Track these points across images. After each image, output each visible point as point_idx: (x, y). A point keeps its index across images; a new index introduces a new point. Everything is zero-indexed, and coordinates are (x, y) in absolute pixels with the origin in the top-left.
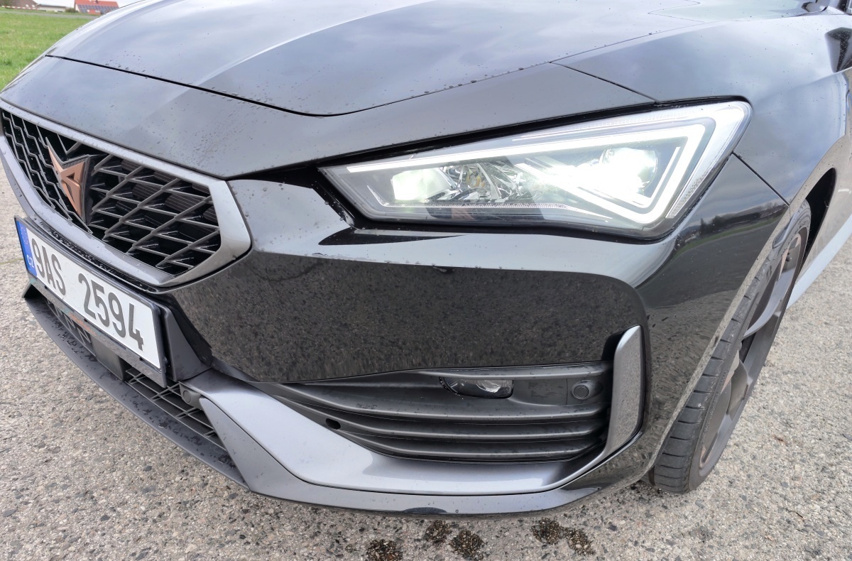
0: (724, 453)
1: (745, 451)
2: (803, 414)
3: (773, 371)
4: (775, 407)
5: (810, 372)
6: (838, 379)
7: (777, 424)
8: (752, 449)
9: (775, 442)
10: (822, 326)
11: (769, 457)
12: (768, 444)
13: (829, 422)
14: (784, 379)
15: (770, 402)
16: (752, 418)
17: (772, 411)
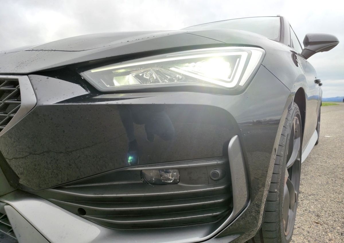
0: (294, 232)
1: (303, 230)
2: (323, 211)
3: (304, 195)
4: (310, 209)
5: (320, 194)
6: (333, 196)
7: (313, 216)
8: (306, 228)
9: (315, 224)
10: (318, 177)
11: (315, 231)
12: (313, 225)
13: (336, 213)
14: (310, 198)
15: (307, 207)
16: (302, 215)
17: (310, 211)
